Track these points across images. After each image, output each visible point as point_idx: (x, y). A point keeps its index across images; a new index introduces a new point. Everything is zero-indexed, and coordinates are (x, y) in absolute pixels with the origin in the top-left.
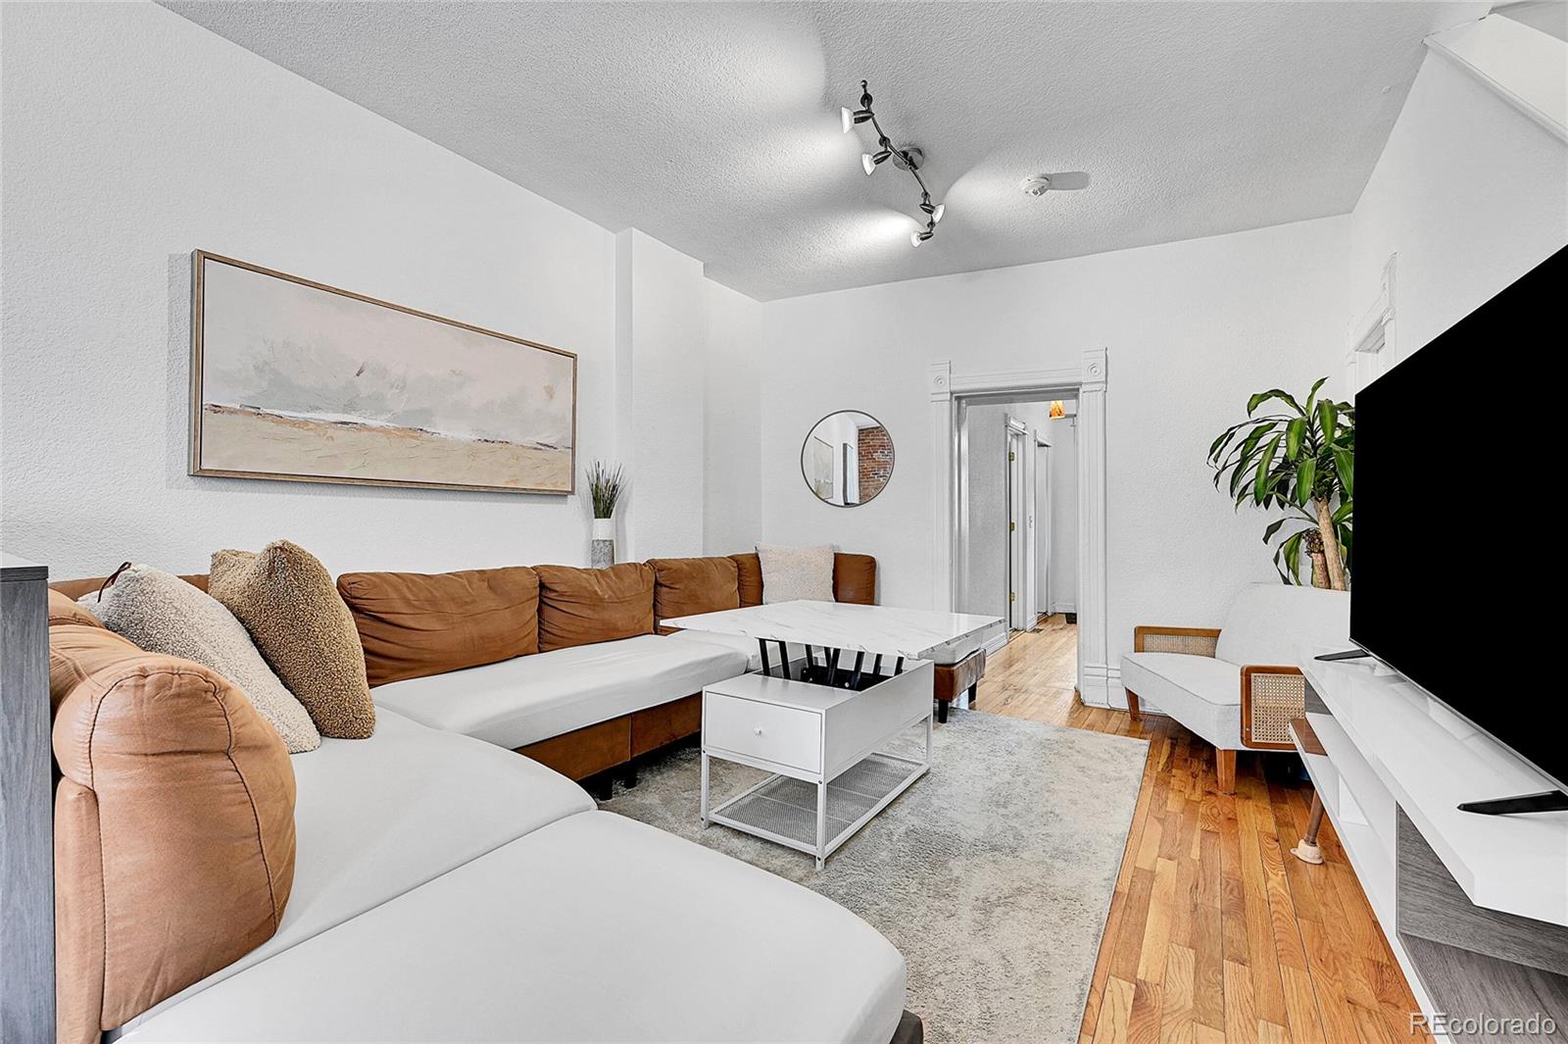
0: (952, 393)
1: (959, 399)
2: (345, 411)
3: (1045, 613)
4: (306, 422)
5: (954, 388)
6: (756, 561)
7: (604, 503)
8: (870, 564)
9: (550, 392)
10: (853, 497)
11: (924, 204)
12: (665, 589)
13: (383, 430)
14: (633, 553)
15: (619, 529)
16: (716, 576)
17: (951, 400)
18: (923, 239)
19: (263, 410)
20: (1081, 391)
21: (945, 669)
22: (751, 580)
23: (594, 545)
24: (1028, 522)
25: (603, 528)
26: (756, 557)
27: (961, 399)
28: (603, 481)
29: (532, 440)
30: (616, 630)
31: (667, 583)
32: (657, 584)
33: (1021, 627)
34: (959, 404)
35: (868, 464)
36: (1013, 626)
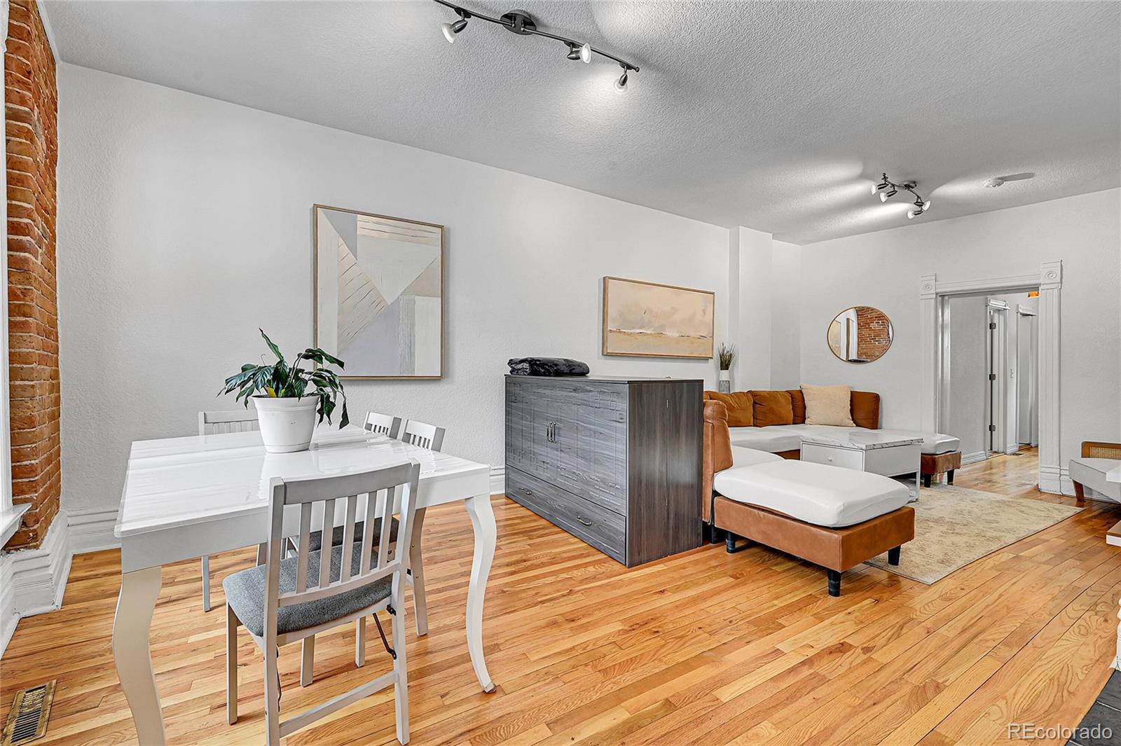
0: (937, 294)
1: (943, 296)
2: (641, 328)
3: (1029, 444)
4: (631, 333)
5: (938, 291)
6: (800, 394)
7: (725, 364)
8: (876, 398)
9: (704, 311)
10: (853, 356)
11: (917, 202)
12: (757, 405)
13: (651, 334)
14: (738, 388)
15: (732, 376)
16: (782, 400)
17: (936, 298)
18: (916, 215)
19: (622, 330)
20: (1040, 289)
21: (929, 456)
22: (799, 403)
23: (720, 383)
24: (1009, 374)
25: (725, 375)
26: (801, 392)
27: (943, 297)
28: (725, 352)
29: (697, 334)
30: (740, 422)
31: (759, 402)
32: (754, 403)
33: (1001, 450)
34: (943, 300)
35: (865, 332)
36: (994, 450)
